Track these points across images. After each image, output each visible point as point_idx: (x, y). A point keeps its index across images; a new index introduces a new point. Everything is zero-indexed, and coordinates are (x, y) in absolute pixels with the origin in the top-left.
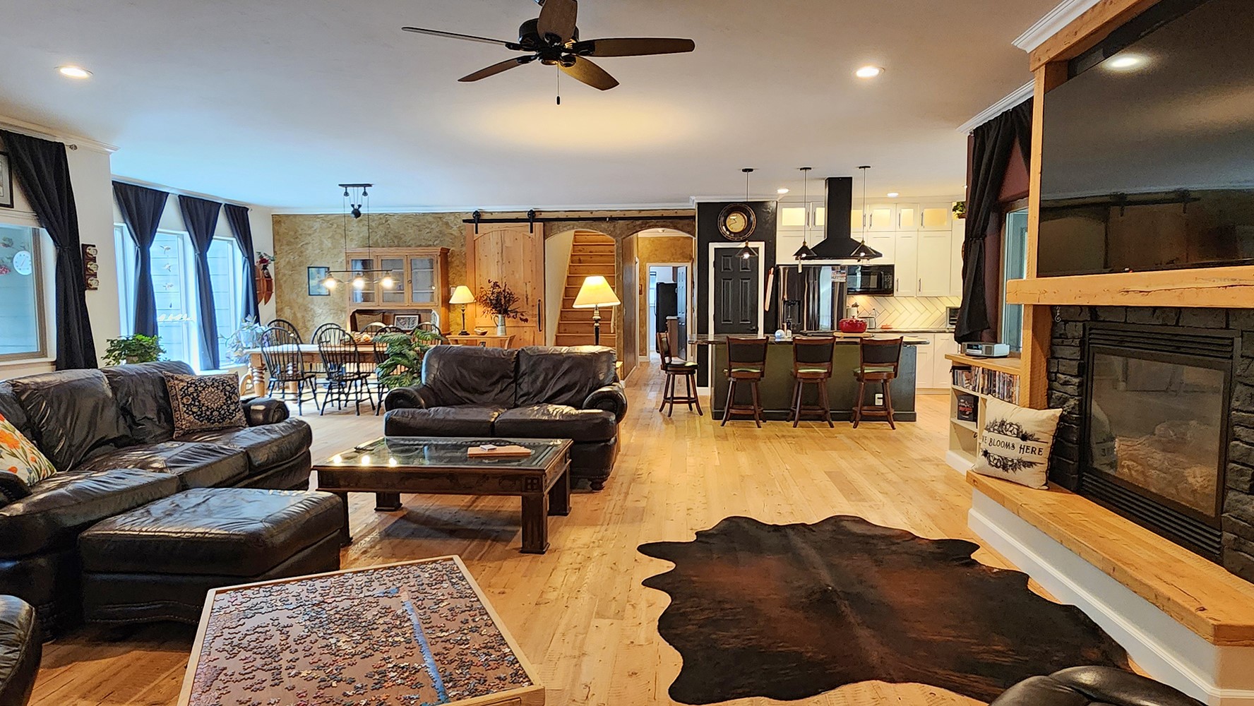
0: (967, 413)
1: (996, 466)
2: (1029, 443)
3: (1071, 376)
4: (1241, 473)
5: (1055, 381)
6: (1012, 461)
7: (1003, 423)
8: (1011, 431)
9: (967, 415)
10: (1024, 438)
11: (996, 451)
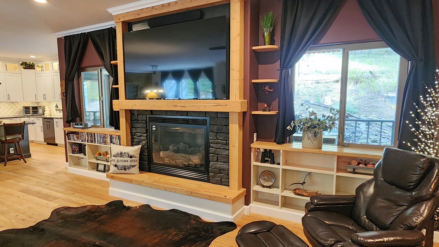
0: (76, 151)
1: (121, 169)
2: (133, 159)
3: (143, 133)
4: (214, 156)
5: (135, 135)
6: (128, 166)
7: (121, 153)
8: (126, 156)
9: (76, 152)
10: (131, 157)
11: (120, 164)
